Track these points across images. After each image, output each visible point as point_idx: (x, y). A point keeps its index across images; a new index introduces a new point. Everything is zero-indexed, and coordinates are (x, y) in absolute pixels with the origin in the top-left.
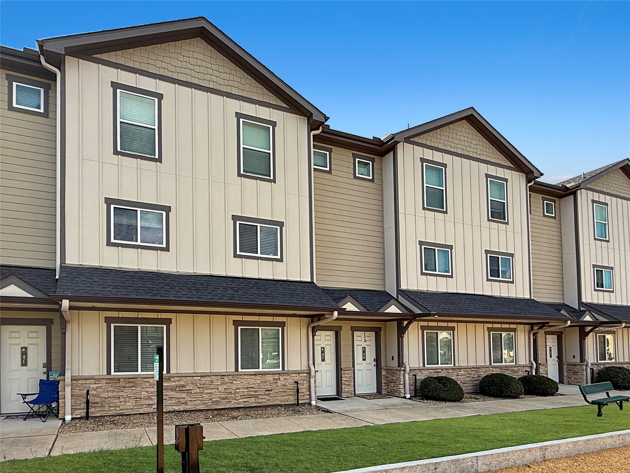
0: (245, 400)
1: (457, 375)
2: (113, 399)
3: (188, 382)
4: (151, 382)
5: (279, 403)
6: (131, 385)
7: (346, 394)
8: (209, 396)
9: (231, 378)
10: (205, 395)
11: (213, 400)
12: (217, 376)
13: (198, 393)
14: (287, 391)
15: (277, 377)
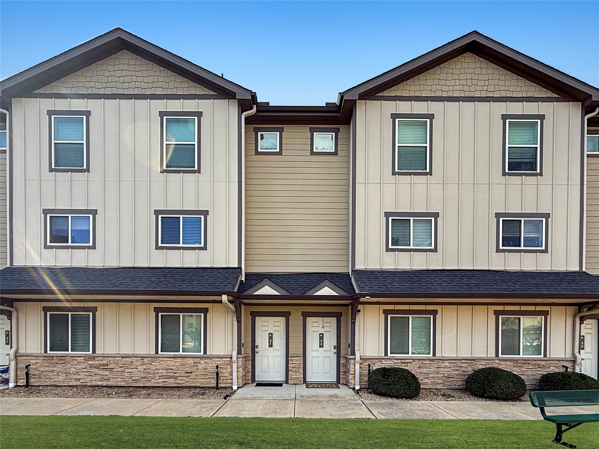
0: (164, 380)
1: (438, 368)
2: (48, 372)
3: (111, 362)
4: (79, 360)
5: (198, 385)
6: (62, 362)
7: (293, 381)
8: (130, 375)
9: (150, 360)
10: (126, 374)
11: (133, 378)
12: (137, 357)
13: (119, 372)
14: (208, 374)
15: (198, 360)
